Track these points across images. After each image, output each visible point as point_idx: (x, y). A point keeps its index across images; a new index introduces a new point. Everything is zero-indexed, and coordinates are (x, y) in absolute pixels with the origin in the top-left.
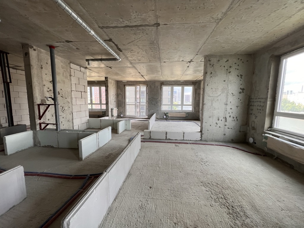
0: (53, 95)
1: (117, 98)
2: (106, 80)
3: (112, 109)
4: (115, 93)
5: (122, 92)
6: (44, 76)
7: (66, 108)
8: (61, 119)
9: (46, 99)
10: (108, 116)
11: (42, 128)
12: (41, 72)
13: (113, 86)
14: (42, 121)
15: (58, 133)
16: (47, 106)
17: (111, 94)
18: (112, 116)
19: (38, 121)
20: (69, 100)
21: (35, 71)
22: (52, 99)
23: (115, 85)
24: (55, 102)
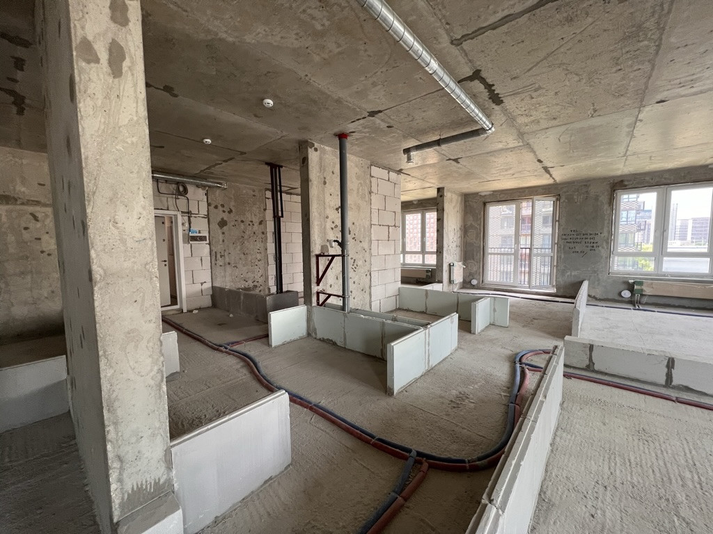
0: (340, 235)
1: (464, 237)
2: (440, 194)
3: (450, 266)
4: (459, 226)
5: (479, 222)
6: (328, 198)
7: (360, 263)
8: (351, 286)
9: (328, 244)
10: (440, 282)
11: (320, 303)
12: (323, 191)
13: (454, 207)
14: (320, 288)
15: (345, 316)
16: (330, 258)
17: (450, 229)
18: (450, 281)
19: (315, 288)
20: (366, 245)
21: (314, 191)
22: (339, 245)
23: (461, 203)
24: (343, 251)
